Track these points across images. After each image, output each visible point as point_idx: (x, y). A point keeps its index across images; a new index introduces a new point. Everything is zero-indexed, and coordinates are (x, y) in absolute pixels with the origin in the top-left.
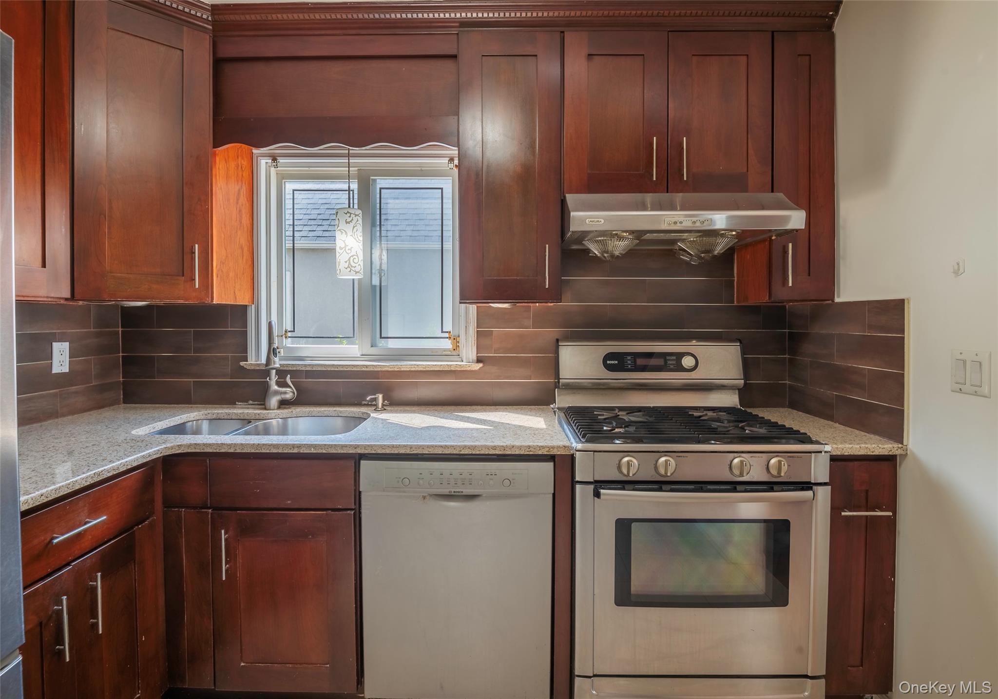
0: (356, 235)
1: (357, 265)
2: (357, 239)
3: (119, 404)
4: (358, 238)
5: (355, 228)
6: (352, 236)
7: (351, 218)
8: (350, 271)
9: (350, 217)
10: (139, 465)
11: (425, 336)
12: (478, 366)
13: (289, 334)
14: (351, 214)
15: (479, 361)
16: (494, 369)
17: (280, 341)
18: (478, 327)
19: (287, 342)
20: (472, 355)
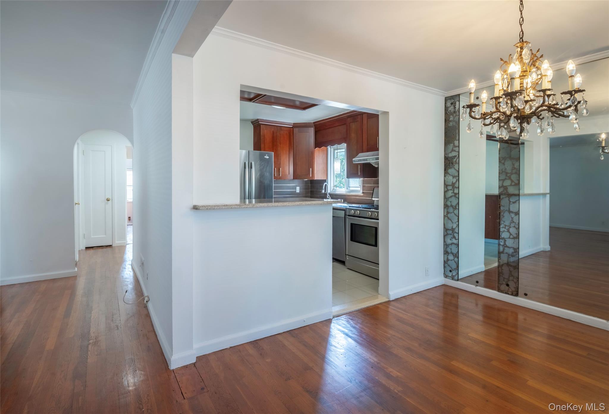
11: (356, 187)
13: (336, 186)
15: (363, 193)
16: (365, 195)
17: (334, 188)
18: (363, 184)
19: (335, 188)
20: (361, 191)
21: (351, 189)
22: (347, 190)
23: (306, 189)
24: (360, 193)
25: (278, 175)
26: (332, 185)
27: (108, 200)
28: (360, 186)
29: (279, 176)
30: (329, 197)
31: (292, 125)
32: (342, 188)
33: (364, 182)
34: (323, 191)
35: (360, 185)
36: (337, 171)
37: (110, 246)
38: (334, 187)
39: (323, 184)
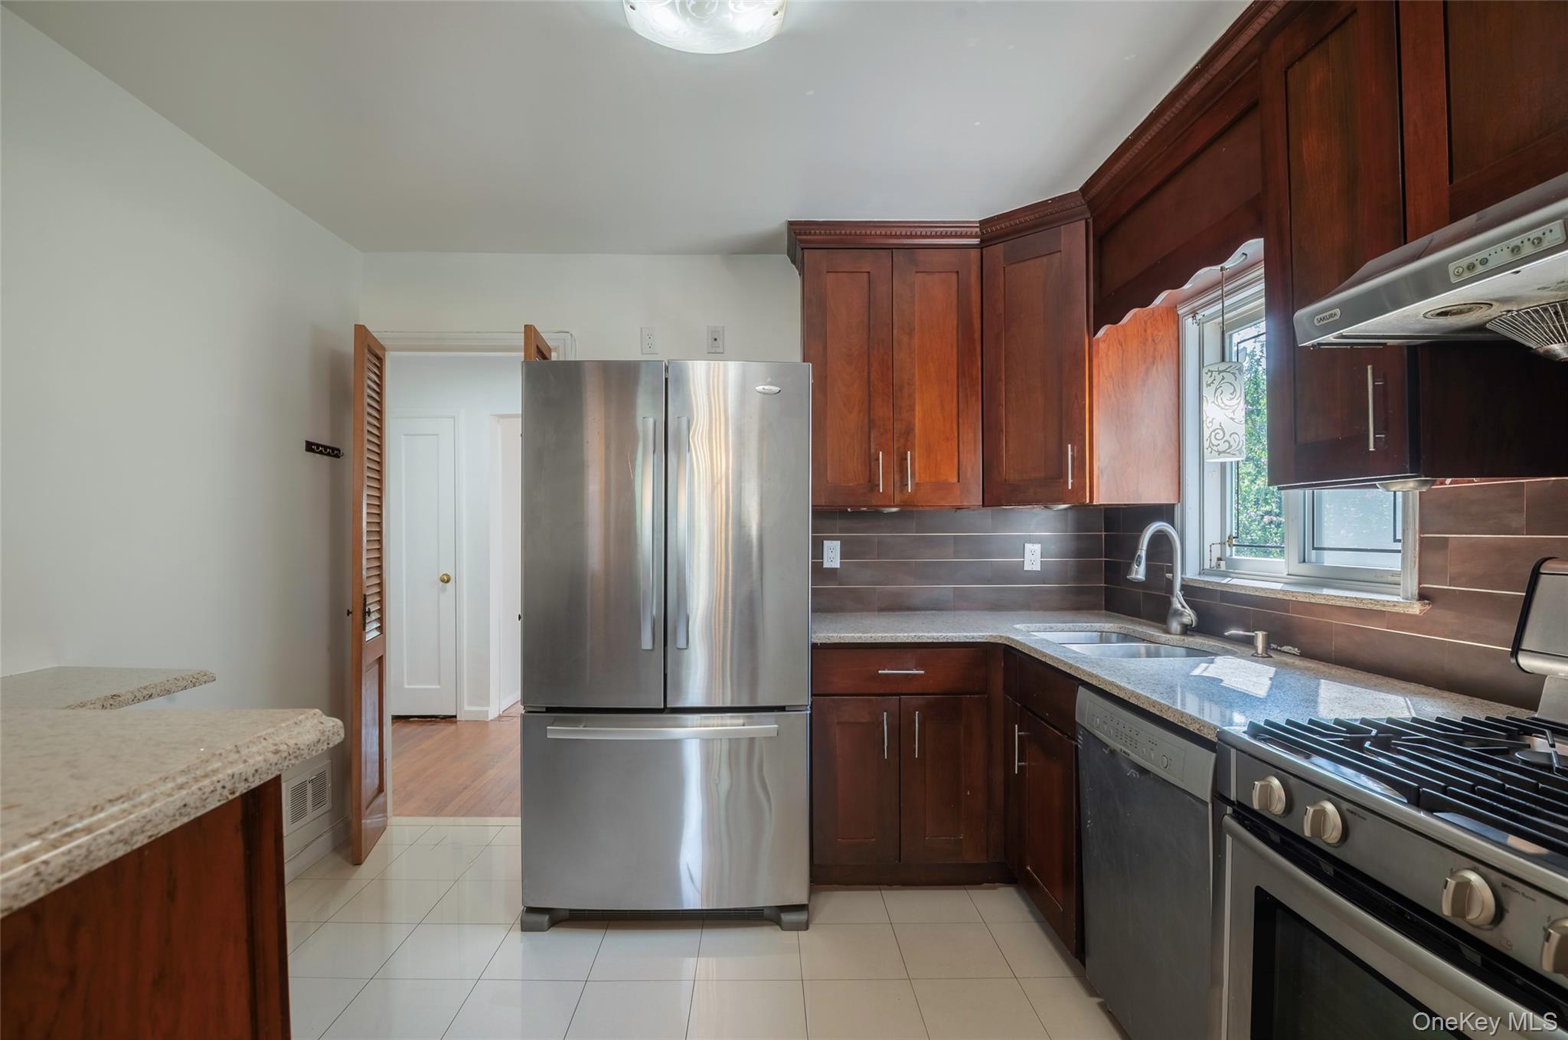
0: (1220, 401)
1: (1221, 442)
2: (1223, 405)
3: (1100, 609)
4: (1223, 403)
5: (1219, 391)
6: (1213, 402)
7: (1213, 377)
8: (1211, 452)
9: (1211, 376)
10: (967, 642)
11: (1369, 548)
12: (1416, 608)
13: (1234, 542)
14: (1212, 372)
15: (1423, 596)
16: (1448, 617)
17: (1223, 551)
18: (1422, 531)
19: (1231, 552)
20: (1412, 585)
21: (1331, 560)
22: (1303, 569)
23: (1079, 553)
24: (1402, 599)
25: (898, 484)
26: (1212, 535)
27: (446, 580)
28: (1399, 546)
29: (902, 491)
30: (1183, 607)
31: (976, 237)
32: (1267, 554)
33: (1430, 513)
34: (1139, 572)
35: (1399, 536)
36: (1224, 446)
37: (450, 719)
38: (1222, 544)
39: (1141, 529)
